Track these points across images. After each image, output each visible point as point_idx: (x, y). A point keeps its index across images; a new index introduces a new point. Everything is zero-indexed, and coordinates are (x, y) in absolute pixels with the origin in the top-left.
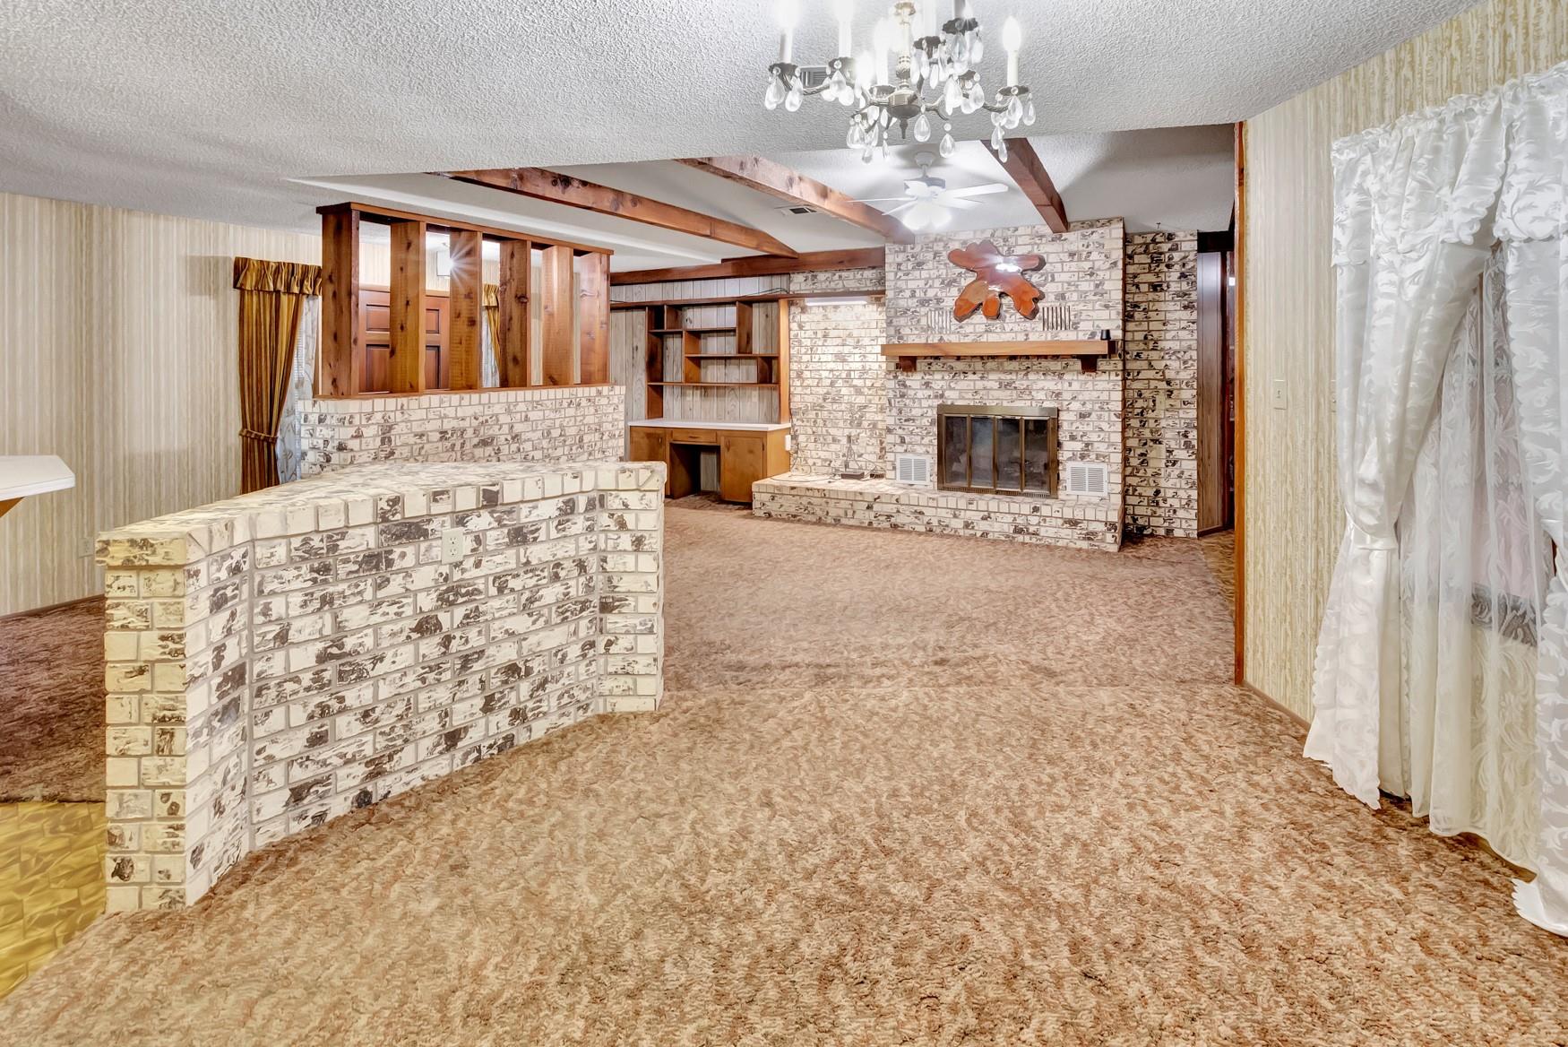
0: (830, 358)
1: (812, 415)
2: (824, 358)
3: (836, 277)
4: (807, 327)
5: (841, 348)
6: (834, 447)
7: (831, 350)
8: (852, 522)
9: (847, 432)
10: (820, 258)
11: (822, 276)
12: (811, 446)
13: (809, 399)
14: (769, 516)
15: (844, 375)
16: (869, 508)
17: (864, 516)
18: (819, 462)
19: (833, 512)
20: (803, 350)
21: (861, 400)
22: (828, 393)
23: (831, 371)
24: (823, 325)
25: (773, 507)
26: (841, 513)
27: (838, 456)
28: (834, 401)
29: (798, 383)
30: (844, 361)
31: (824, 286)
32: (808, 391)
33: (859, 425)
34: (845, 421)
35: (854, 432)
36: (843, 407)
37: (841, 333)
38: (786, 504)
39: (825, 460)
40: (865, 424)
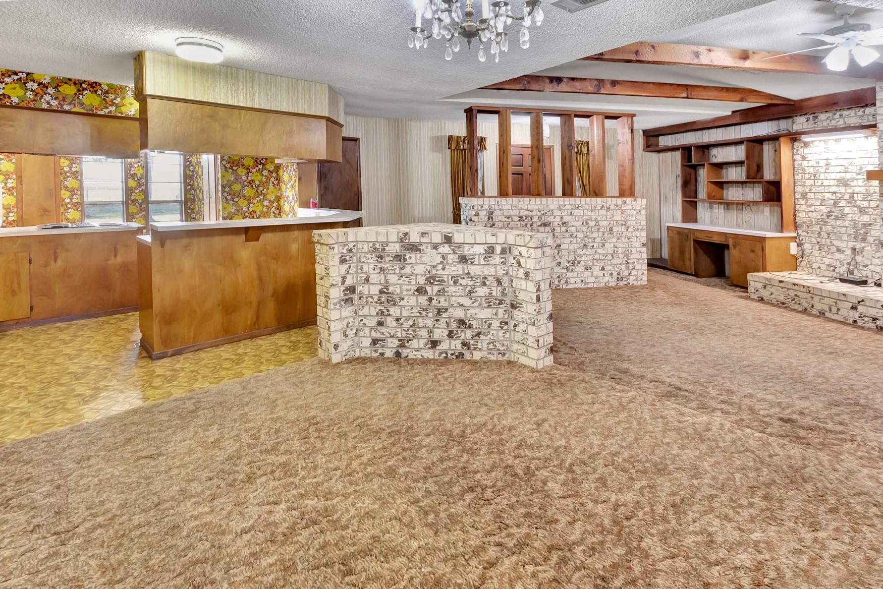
0: (832, 183)
1: (816, 228)
2: (826, 183)
3: (837, 116)
4: (810, 157)
5: (843, 175)
6: (838, 256)
7: (833, 176)
8: (836, 317)
9: (851, 245)
10: (815, 102)
11: (822, 117)
12: (816, 253)
13: (814, 215)
14: (761, 300)
15: (847, 197)
16: (854, 308)
17: (846, 313)
18: (824, 267)
19: (818, 306)
20: (807, 176)
21: (865, 218)
22: (831, 211)
23: (835, 193)
24: (825, 156)
25: (765, 294)
26: (826, 308)
27: (842, 264)
28: (837, 218)
29: (803, 202)
30: (846, 185)
31: (825, 124)
32: (812, 209)
33: (864, 240)
34: (849, 235)
35: (858, 245)
36: (847, 223)
37: (845, 163)
38: (776, 293)
39: (830, 266)
40: (870, 239)
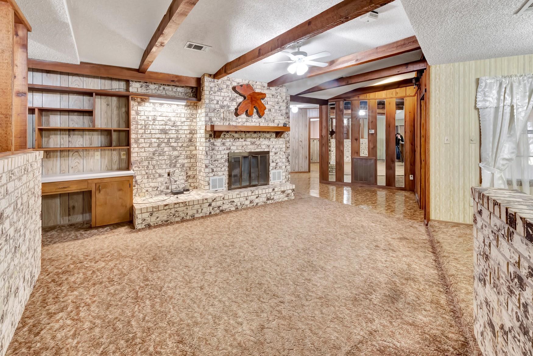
0: (157, 131)
1: (146, 163)
2: (153, 132)
3: (161, 88)
4: (142, 113)
5: (164, 127)
6: (160, 179)
7: (158, 127)
8: (201, 215)
9: (167, 171)
10: (159, 76)
11: (152, 86)
12: (145, 181)
13: (144, 154)
14: (149, 226)
15: (166, 141)
16: (210, 205)
17: (207, 210)
18: (150, 189)
19: (190, 213)
20: (139, 127)
21: (176, 153)
22: (156, 151)
23: (158, 138)
24: (152, 114)
26: (195, 212)
27: (162, 184)
28: (160, 155)
29: (136, 146)
30: (166, 133)
31: (154, 92)
32: (143, 150)
33: (175, 166)
34: (167, 165)
35: (172, 170)
36: (165, 157)
37: (164, 118)
38: (161, 216)
39: (154, 187)
40: (178, 165)
